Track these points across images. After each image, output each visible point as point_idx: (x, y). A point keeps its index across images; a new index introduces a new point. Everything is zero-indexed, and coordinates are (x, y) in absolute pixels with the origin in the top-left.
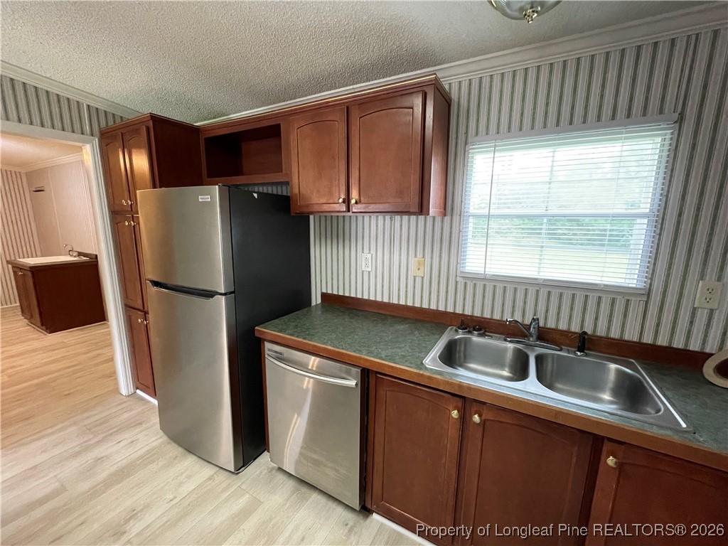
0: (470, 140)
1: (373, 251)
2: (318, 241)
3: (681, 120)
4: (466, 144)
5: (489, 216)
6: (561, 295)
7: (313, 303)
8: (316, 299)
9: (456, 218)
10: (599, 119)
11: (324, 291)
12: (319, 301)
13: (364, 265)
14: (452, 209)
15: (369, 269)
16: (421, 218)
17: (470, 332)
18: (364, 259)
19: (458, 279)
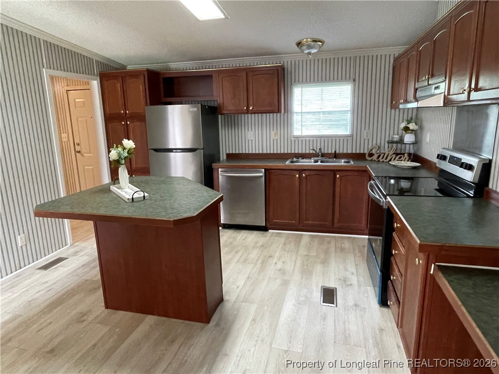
0: (293, 84)
1: (253, 130)
2: (223, 128)
3: (354, 80)
4: (291, 85)
5: (302, 113)
6: (332, 140)
7: (221, 159)
8: (223, 157)
9: (289, 113)
10: (338, 79)
11: (228, 152)
12: (225, 157)
13: (249, 137)
14: (288, 110)
15: (252, 139)
16: (278, 114)
17: (298, 158)
18: (249, 134)
19: (292, 138)
